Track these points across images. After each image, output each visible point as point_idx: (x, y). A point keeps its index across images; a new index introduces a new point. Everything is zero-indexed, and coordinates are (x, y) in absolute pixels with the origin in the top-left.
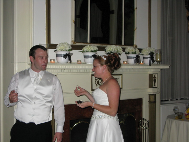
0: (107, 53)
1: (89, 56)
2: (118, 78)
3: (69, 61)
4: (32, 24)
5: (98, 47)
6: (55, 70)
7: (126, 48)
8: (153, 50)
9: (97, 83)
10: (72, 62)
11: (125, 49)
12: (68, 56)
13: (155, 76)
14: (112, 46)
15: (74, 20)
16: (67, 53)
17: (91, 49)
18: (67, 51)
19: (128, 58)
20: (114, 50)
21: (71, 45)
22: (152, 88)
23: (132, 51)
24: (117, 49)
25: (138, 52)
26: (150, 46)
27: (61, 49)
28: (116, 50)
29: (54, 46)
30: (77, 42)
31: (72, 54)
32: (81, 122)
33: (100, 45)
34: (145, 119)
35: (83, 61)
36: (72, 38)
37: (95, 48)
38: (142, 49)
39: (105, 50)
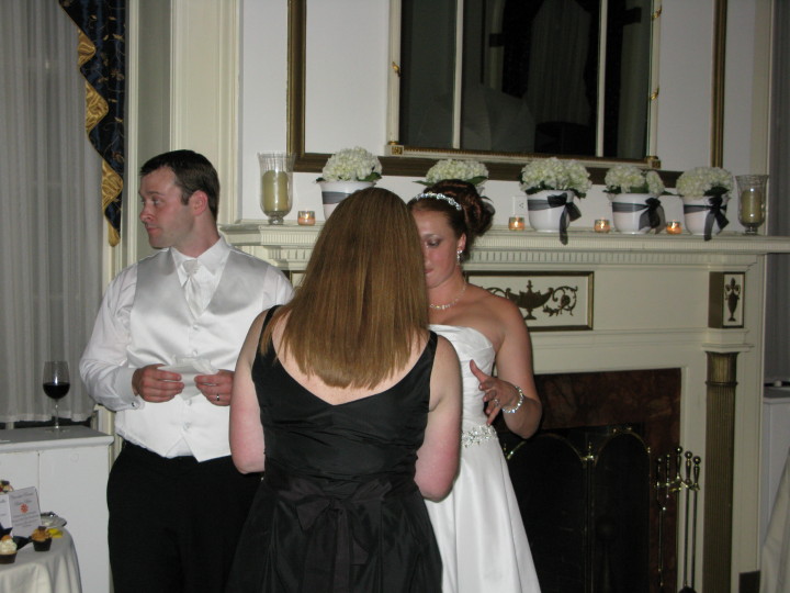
0: (529, 187)
2: (574, 287)
4: (237, 79)
5: (489, 166)
7: (607, 170)
8: (723, 176)
11: (604, 175)
13: (733, 281)
14: (547, 160)
15: (398, 63)
17: (459, 173)
18: (359, 180)
19: (616, 207)
20: (553, 179)
21: (381, 159)
22: (720, 330)
23: (632, 181)
24: (568, 175)
25: (655, 185)
26: (717, 159)
27: (339, 173)
28: (560, 177)
29: (316, 163)
30: (407, 148)
33: (503, 157)
34: (694, 455)
36: (388, 133)
37: (477, 170)
38: (679, 174)
39: (519, 178)
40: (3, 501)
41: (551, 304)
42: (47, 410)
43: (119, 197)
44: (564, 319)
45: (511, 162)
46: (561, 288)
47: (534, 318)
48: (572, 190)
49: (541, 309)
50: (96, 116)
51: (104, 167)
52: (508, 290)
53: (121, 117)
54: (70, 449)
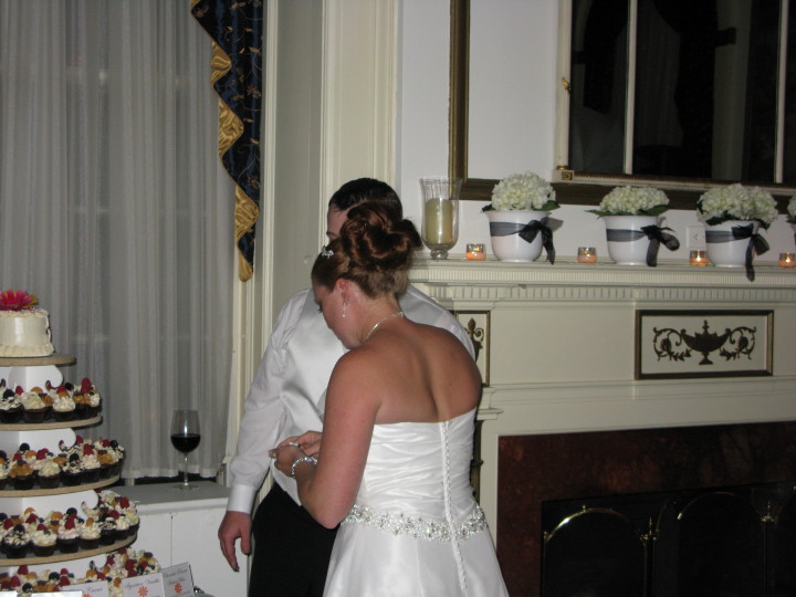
0: (709, 217)
1: (630, 231)
2: (752, 328)
3: (545, 253)
4: (394, 95)
5: (668, 193)
6: (484, 290)
7: (790, 197)
9: (663, 347)
10: (557, 254)
11: (788, 203)
12: (540, 231)
14: (730, 187)
15: (568, 80)
16: (538, 217)
17: (640, 201)
18: (535, 210)
20: (738, 208)
21: (552, 184)
24: (753, 204)
27: (512, 202)
28: (746, 205)
29: (481, 190)
30: (577, 173)
31: (559, 223)
32: (590, 509)
33: (678, 184)
35: (602, 253)
36: (557, 156)
37: (658, 198)
39: (699, 207)
40: (157, 581)
41: (728, 347)
42: (174, 464)
43: (253, 227)
44: (741, 363)
45: (686, 189)
46: (739, 329)
47: (710, 363)
48: (758, 220)
49: (717, 352)
50: (231, 138)
51: (238, 194)
52: (683, 331)
53: (258, 138)
54: (206, 511)
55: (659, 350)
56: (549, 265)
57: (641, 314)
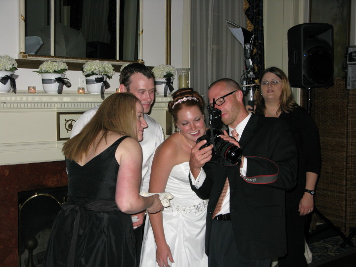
0: (86, 74)
1: (51, 80)
3: (12, 89)
5: (68, 64)
8: (171, 69)
10: (17, 89)
11: (120, 68)
12: (9, 80)
14: (94, 62)
15: (24, 15)
16: (9, 74)
17: (54, 67)
18: (7, 71)
20: (98, 70)
21: (16, 60)
24: (104, 68)
26: (169, 62)
28: (100, 69)
30: (29, 55)
31: (17, 76)
32: (39, 195)
33: (74, 60)
35: (39, 88)
36: (20, 48)
37: (62, 66)
38: (153, 68)
39: (82, 69)
45: (78, 62)
48: (106, 75)
55: (68, 128)
56: (14, 94)
57: (59, 114)
